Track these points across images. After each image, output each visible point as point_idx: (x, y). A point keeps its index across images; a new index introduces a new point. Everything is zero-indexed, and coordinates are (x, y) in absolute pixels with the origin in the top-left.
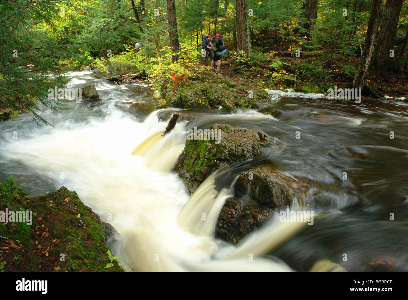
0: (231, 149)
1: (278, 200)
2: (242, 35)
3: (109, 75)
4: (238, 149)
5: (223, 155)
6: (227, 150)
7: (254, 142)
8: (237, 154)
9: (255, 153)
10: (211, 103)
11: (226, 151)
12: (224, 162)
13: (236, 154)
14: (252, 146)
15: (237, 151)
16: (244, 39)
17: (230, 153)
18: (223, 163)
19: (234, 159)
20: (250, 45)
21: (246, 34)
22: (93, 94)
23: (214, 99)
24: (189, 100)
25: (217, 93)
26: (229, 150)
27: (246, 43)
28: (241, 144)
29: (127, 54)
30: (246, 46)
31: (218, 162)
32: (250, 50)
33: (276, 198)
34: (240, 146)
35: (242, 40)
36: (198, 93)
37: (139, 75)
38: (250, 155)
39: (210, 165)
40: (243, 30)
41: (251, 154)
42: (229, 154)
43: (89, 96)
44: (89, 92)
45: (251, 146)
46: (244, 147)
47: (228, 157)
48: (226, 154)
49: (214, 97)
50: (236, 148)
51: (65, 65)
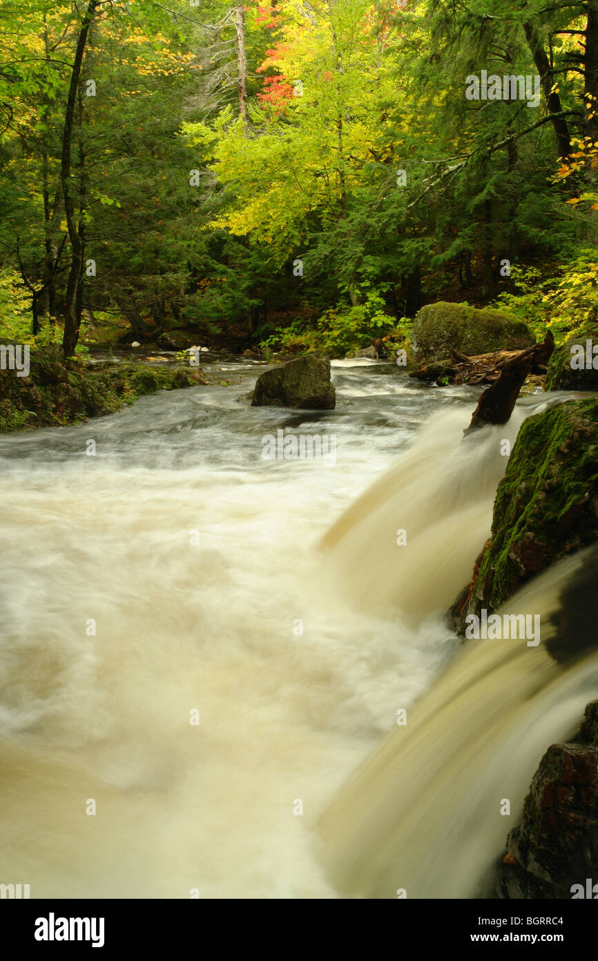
3: (419, 361)
22: (315, 391)
29: (519, 300)
43: (299, 399)
51: (303, 346)
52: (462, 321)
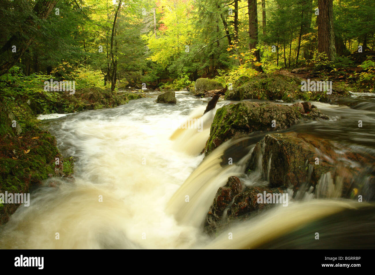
0: (253, 114)
1: (296, 175)
2: (324, 36)
3: (196, 92)
4: (263, 114)
5: (241, 121)
6: (248, 114)
7: (290, 109)
8: (261, 121)
9: (290, 123)
10: (271, 96)
11: (246, 117)
12: (241, 131)
13: (259, 122)
14: (287, 114)
15: (262, 118)
16: (327, 40)
17: (251, 119)
18: (240, 133)
19: (256, 128)
20: (334, 47)
21: (329, 35)
22: (171, 99)
23: (275, 93)
24: (245, 92)
25: (279, 86)
26: (250, 115)
27: (329, 45)
28: (270, 109)
29: (220, 77)
30: (329, 48)
31: (233, 131)
32: (334, 53)
33: (294, 172)
34: (268, 111)
35: (324, 42)
36: (257, 86)
37: (221, 90)
38: (282, 125)
39: (222, 134)
40: (326, 30)
41: (284, 124)
42: (249, 120)
43: (168, 101)
44: (167, 98)
45: (284, 113)
46: (273, 114)
47: (247, 125)
48: (245, 120)
49: (275, 90)
50: (260, 113)
51: (169, 88)
52: (207, 83)
